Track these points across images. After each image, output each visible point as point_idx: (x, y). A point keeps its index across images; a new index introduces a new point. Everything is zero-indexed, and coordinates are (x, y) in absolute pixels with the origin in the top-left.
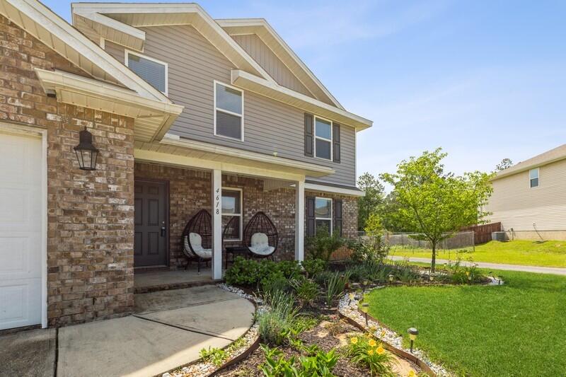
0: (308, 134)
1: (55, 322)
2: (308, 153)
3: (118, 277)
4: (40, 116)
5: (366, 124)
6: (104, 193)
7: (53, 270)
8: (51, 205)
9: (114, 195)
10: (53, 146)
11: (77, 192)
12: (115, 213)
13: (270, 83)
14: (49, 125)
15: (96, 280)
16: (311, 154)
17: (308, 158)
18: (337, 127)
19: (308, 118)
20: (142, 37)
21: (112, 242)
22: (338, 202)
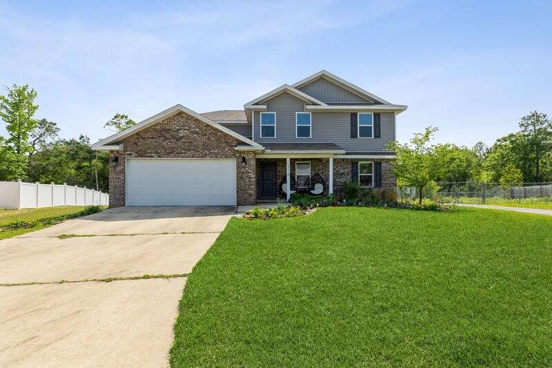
0: (354, 125)
1: (238, 205)
2: (354, 135)
3: (251, 195)
4: (235, 155)
6: (248, 172)
7: (238, 192)
8: (237, 176)
9: (250, 173)
10: (237, 162)
11: (242, 173)
12: (250, 178)
13: (324, 106)
14: (237, 157)
15: (246, 195)
16: (356, 137)
17: (354, 140)
18: (377, 115)
19: (354, 115)
20: (265, 107)
21: (250, 185)
22: (378, 164)
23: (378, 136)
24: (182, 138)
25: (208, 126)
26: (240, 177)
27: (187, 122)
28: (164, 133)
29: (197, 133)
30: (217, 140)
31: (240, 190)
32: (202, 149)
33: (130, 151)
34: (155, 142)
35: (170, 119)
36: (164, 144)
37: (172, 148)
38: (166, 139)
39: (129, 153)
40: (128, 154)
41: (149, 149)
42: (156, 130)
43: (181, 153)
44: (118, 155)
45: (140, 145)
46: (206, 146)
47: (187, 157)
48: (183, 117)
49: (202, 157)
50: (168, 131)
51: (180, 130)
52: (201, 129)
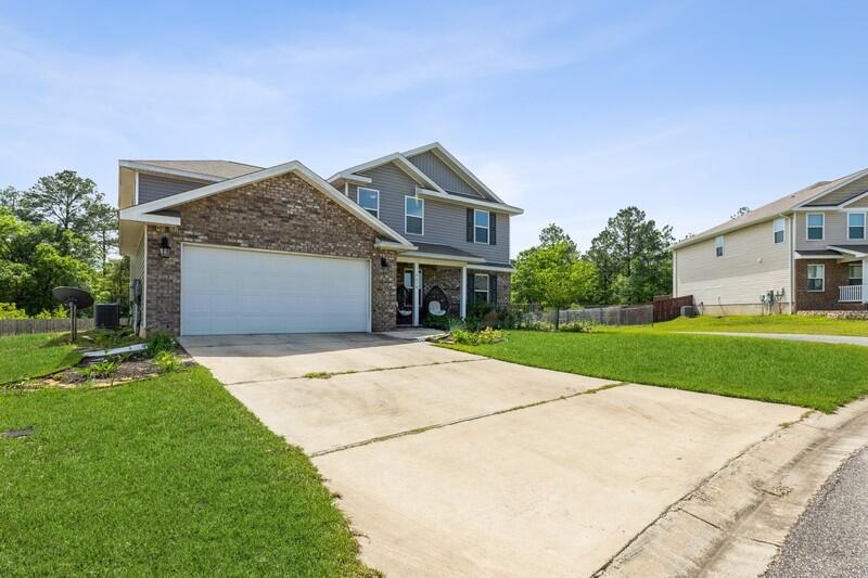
0: (470, 224)
1: (373, 330)
2: (470, 239)
3: (391, 315)
4: (370, 254)
5: (519, 212)
6: (388, 282)
7: (374, 311)
8: (374, 287)
10: (374, 265)
11: (380, 282)
12: (392, 289)
13: (443, 194)
14: (373, 258)
15: (385, 316)
16: (472, 240)
17: (470, 244)
18: (493, 215)
19: (470, 211)
20: (369, 181)
21: (390, 301)
22: (493, 277)
23: (493, 242)
24: (291, 217)
25: (332, 203)
26: (377, 288)
27: (299, 192)
28: (260, 204)
29: (316, 212)
30: (346, 229)
31: (376, 308)
32: (324, 240)
33: (194, 229)
34: (244, 218)
35: (272, 182)
36: (261, 223)
37: (274, 233)
38: (263, 215)
39: (190, 233)
40: (190, 236)
41: (231, 230)
42: (246, 198)
43: (289, 243)
44: (167, 235)
45: (213, 222)
46: (330, 236)
47: (300, 251)
48: (294, 182)
49: (323, 253)
50: (267, 201)
51: (289, 202)
52: (322, 207)
